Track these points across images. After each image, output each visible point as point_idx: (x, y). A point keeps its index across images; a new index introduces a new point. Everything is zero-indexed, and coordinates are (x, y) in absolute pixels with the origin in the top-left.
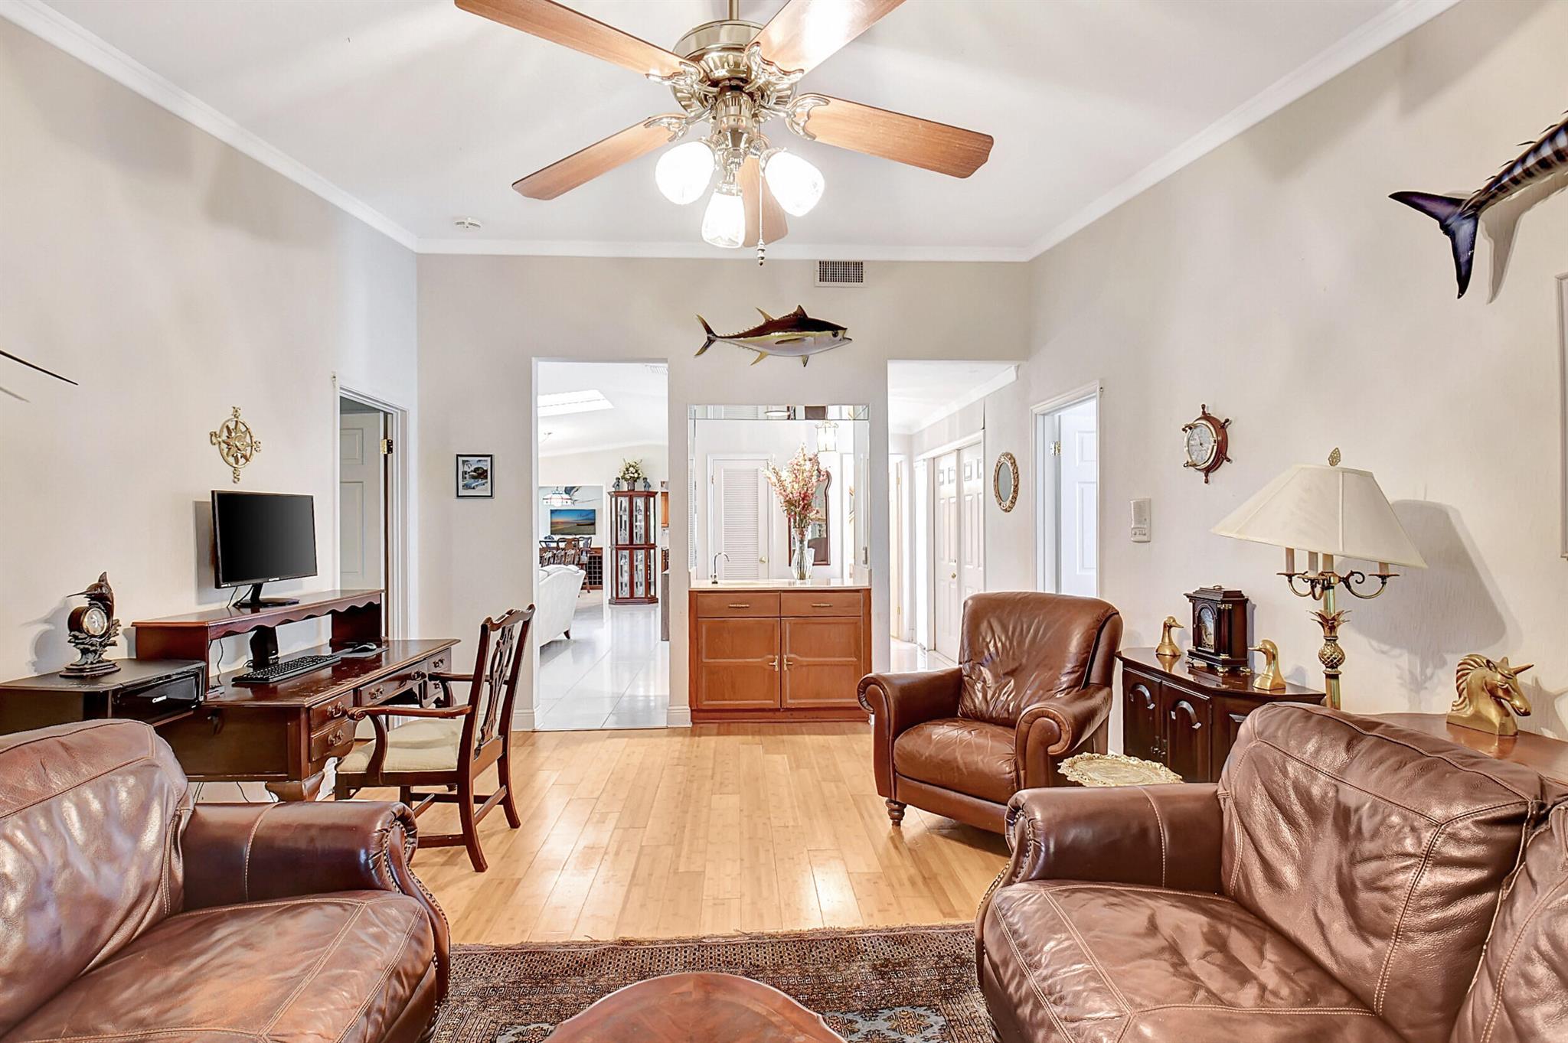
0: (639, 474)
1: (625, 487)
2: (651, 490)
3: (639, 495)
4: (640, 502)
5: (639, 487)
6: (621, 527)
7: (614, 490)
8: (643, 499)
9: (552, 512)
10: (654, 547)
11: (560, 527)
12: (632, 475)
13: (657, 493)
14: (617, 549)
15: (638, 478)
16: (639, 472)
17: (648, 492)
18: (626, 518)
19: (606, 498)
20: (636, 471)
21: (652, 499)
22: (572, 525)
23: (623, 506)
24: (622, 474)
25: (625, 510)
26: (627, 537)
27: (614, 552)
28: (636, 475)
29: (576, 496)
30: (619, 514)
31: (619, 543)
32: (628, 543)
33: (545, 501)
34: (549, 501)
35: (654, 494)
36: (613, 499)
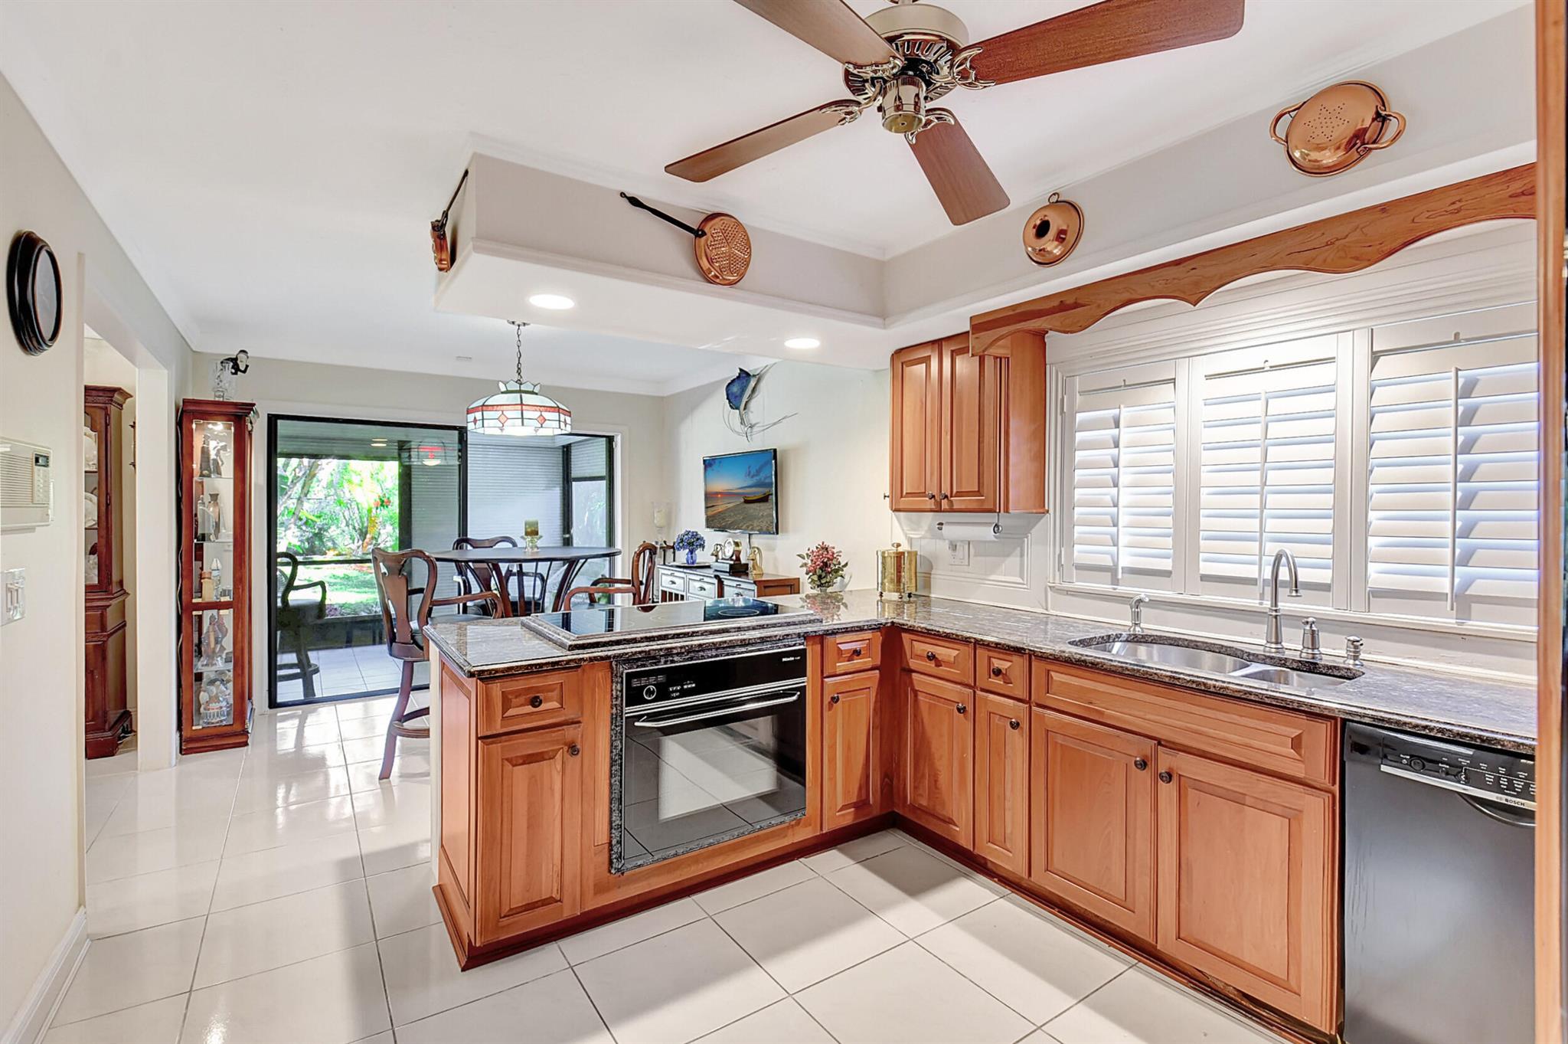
9: (707, 465)
11: (720, 505)
22: (738, 502)
29: (753, 409)
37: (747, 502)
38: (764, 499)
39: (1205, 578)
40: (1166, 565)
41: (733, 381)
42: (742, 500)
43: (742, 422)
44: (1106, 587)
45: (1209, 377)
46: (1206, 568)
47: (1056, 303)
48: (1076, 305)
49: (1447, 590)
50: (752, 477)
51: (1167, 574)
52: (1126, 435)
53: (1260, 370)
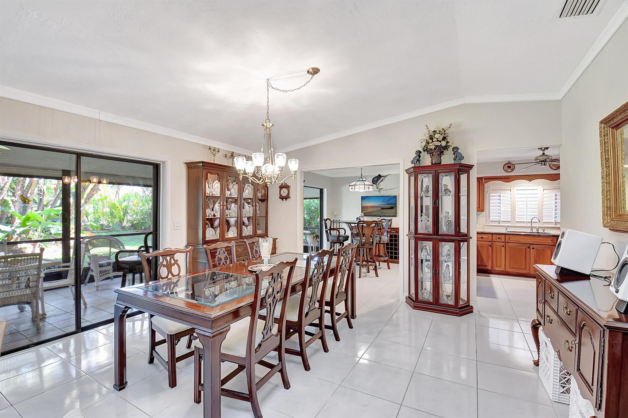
0: (448, 142)
1: (427, 160)
2: (463, 162)
3: (448, 169)
4: (447, 181)
5: (447, 159)
6: (422, 212)
7: (413, 165)
8: (453, 177)
9: (363, 198)
10: (466, 238)
11: (370, 210)
12: (439, 144)
13: (471, 167)
14: (417, 240)
15: (446, 148)
16: (449, 139)
17: (462, 165)
18: (428, 202)
19: (404, 178)
20: (444, 138)
21: (463, 177)
22: (378, 209)
23: (424, 186)
24: (424, 144)
25: (427, 191)
26: (430, 223)
27: (412, 242)
28: (444, 143)
29: (382, 185)
30: (419, 195)
31: (420, 231)
32: (431, 230)
33: (351, 187)
34: (353, 187)
35: (467, 168)
36: (412, 179)
37: (382, 209)
38: (392, 208)
39: (516, 222)
40: (510, 220)
41: (375, 177)
42: (380, 208)
43: (377, 188)
44: (498, 224)
45: (517, 190)
46: (517, 220)
47: (504, 177)
48: (508, 178)
49: (554, 222)
50: (385, 202)
51: (510, 221)
52: (502, 198)
53: (526, 190)
